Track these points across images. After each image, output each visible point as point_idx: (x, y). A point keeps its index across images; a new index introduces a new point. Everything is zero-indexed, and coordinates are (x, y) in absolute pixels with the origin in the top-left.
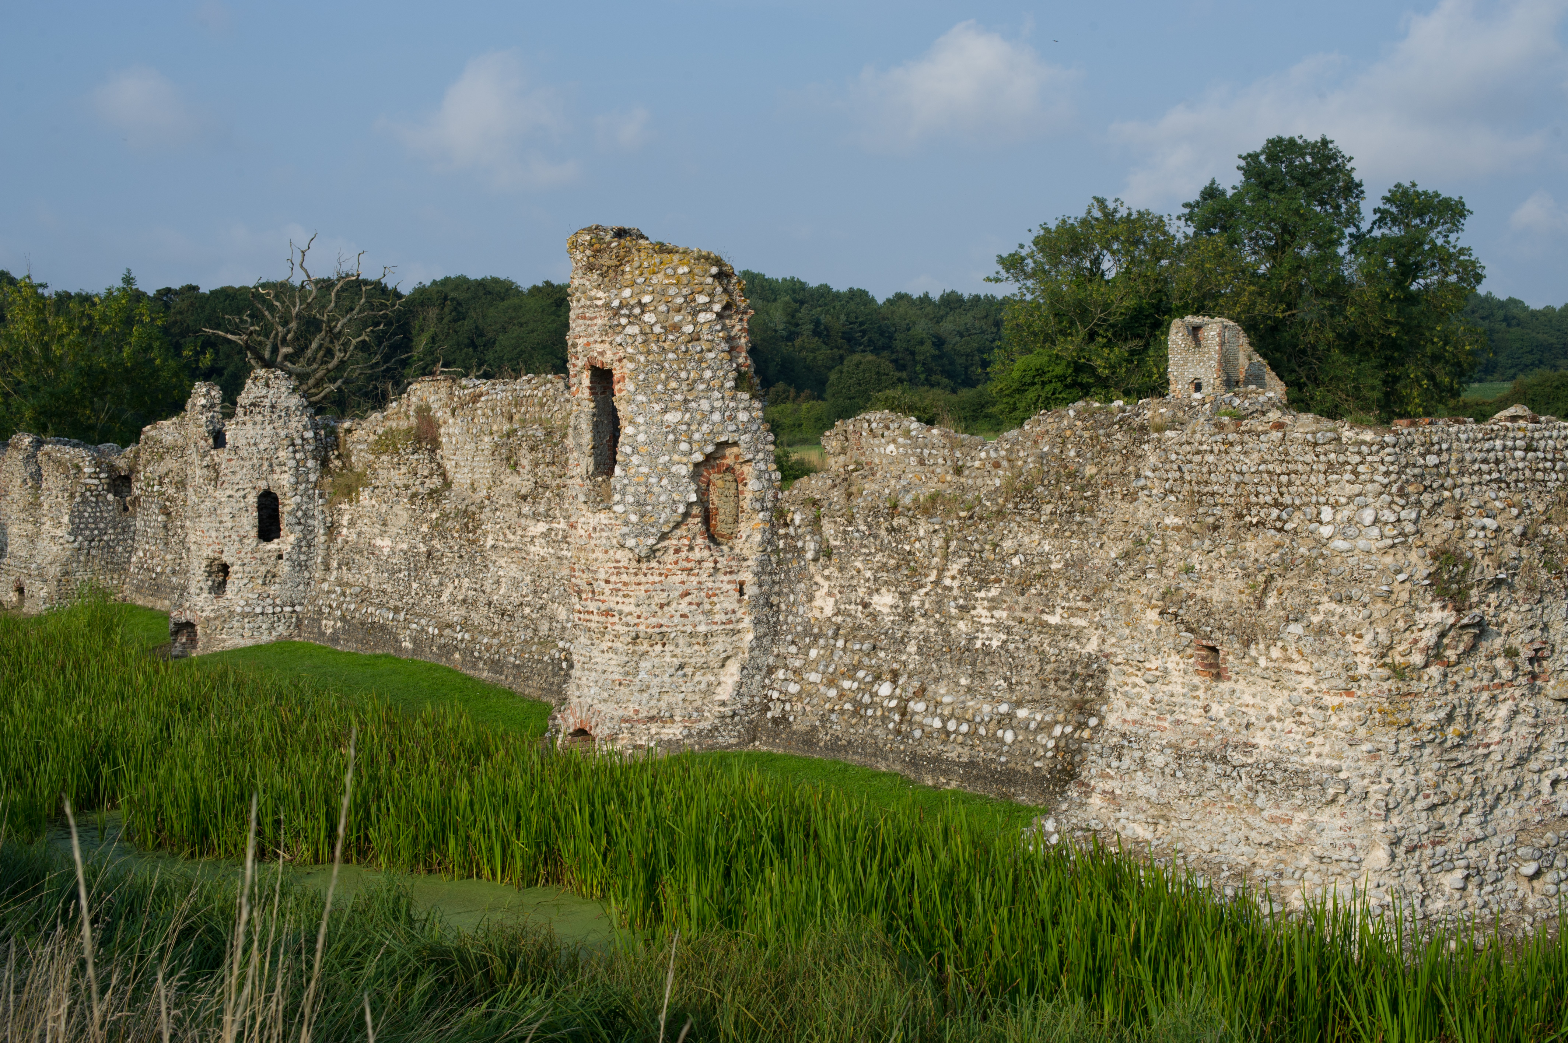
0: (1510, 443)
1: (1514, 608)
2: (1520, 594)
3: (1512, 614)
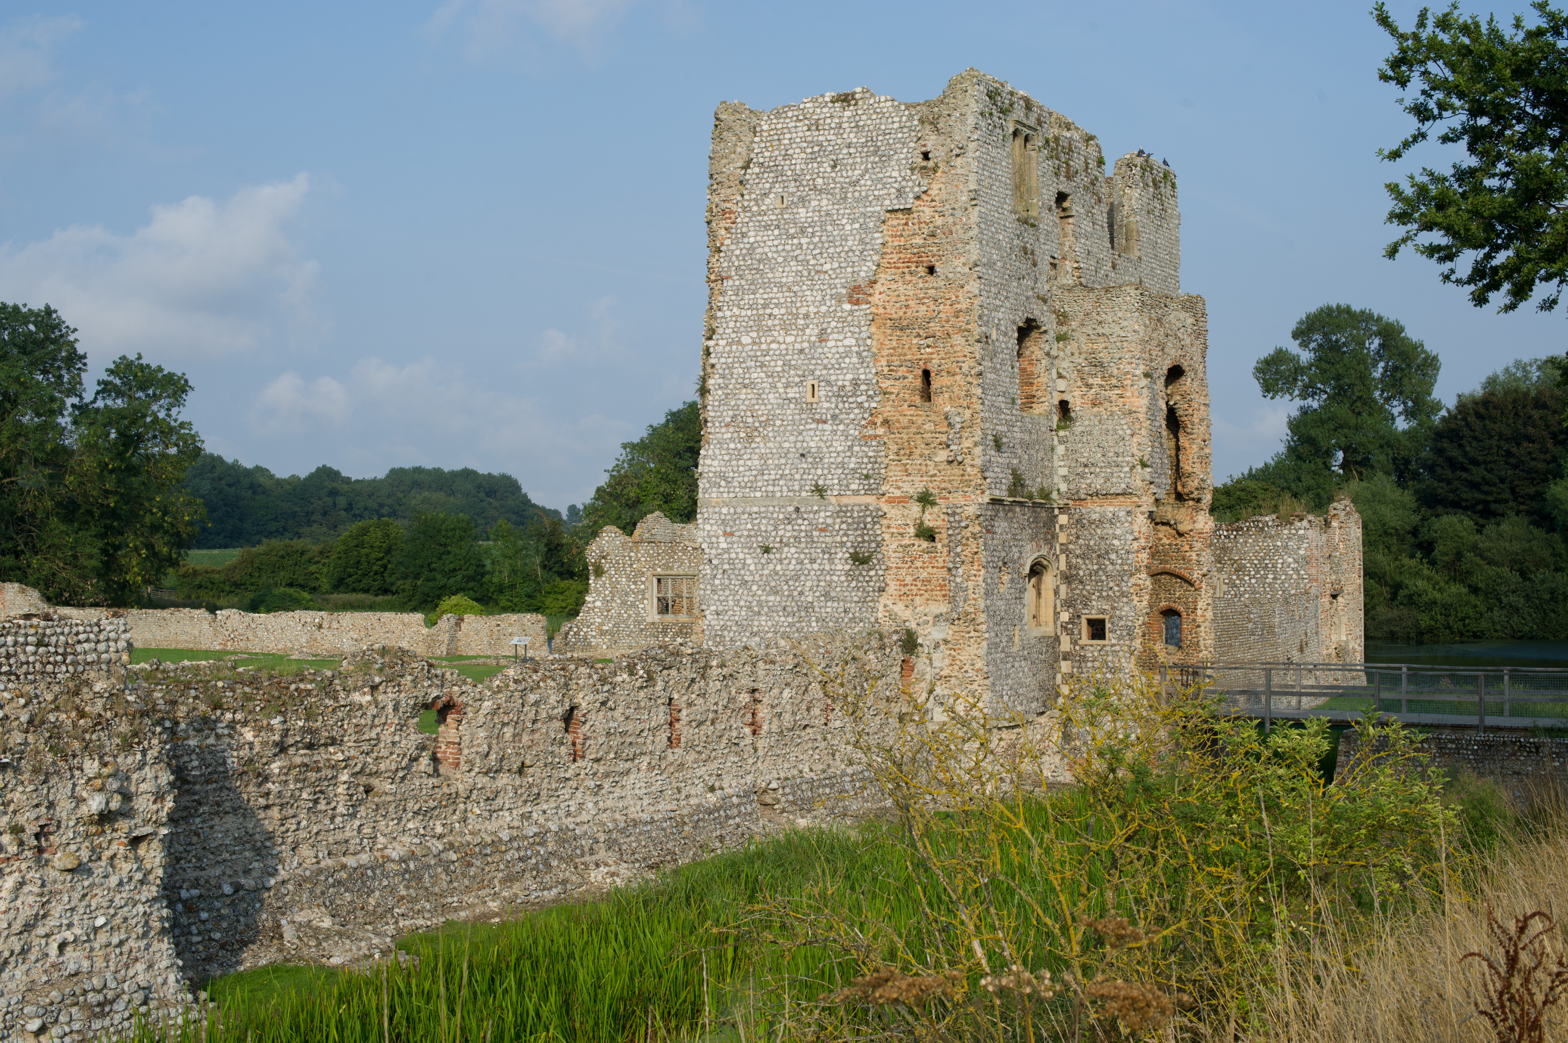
0: (21, 639)
1: (20, 789)
2: (26, 776)
3: (18, 795)
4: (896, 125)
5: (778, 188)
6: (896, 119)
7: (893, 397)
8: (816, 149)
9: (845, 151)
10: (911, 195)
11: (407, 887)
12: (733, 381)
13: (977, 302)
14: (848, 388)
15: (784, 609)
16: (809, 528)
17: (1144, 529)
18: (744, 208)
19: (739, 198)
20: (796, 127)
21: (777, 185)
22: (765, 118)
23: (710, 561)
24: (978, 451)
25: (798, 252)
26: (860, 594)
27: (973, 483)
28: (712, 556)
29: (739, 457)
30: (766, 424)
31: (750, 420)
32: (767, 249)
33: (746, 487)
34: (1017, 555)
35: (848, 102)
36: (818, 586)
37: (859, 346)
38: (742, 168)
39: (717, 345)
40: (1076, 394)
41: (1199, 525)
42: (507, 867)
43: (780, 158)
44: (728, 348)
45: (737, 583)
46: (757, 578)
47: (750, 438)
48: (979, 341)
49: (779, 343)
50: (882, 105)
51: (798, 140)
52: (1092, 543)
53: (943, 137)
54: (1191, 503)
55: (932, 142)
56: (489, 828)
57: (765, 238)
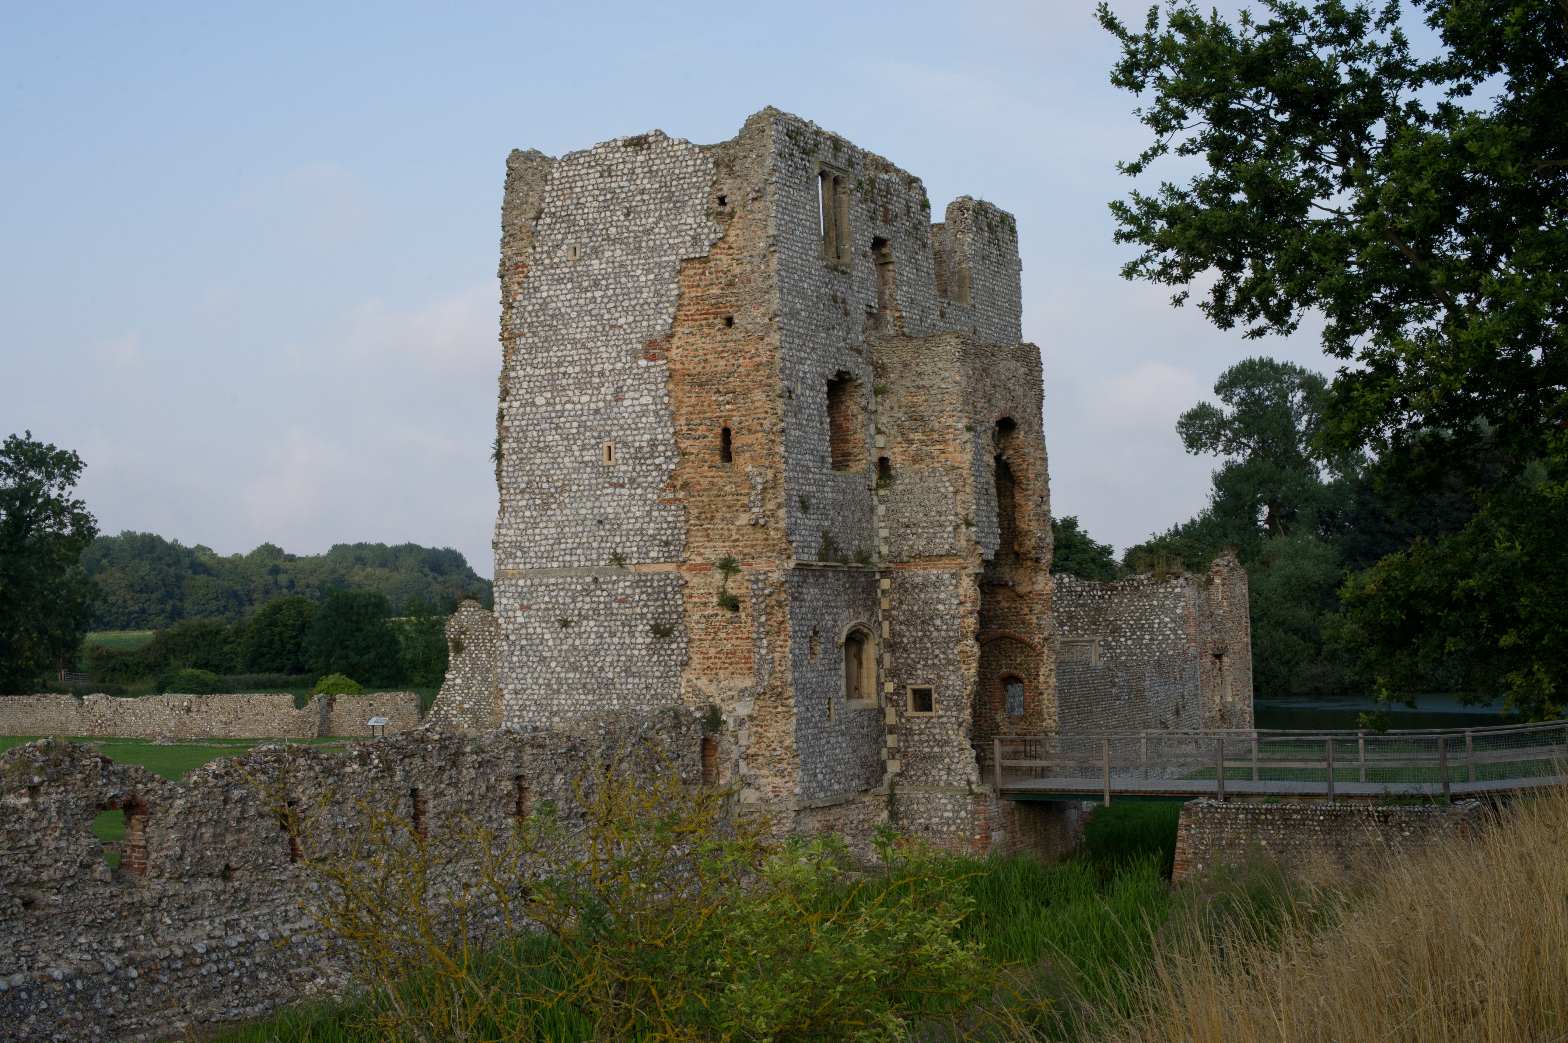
4: (690, 169)
5: (571, 239)
6: (691, 163)
7: (692, 458)
8: (609, 196)
9: (638, 198)
10: (707, 243)
11: (72, 1011)
12: (528, 445)
13: (778, 355)
14: (646, 450)
15: (584, 686)
16: (607, 599)
17: (970, 592)
18: (535, 260)
19: (531, 250)
20: (588, 174)
21: (570, 236)
22: (556, 165)
23: (507, 636)
24: (782, 513)
25: (592, 306)
26: (661, 669)
27: (777, 548)
28: (509, 632)
29: (535, 526)
30: (562, 489)
31: (545, 486)
32: (560, 304)
33: (542, 557)
34: (830, 624)
35: (641, 146)
36: (618, 661)
37: (656, 405)
38: (534, 219)
39: (510, 407)
40: (896, 450)
41: (1039, 587)
42: (202, 982)
43: (572, 207)
44: (521, 410)
45: (536, 659)
46: (556, 654)
47: (546, 505)
48: (780, 396)
49: (574, 403)
50: (676, 148)
51: (590, 188)
52: (916, 608)
53: (739, 180)
54: (1029, 563)
55: (727, 187)
56: (183, 938)
57: (558, 292)
